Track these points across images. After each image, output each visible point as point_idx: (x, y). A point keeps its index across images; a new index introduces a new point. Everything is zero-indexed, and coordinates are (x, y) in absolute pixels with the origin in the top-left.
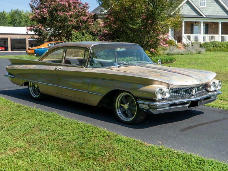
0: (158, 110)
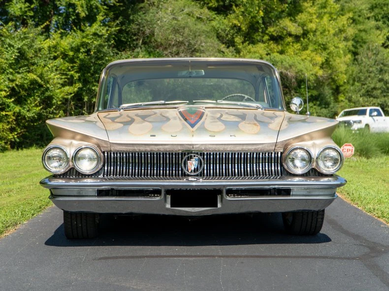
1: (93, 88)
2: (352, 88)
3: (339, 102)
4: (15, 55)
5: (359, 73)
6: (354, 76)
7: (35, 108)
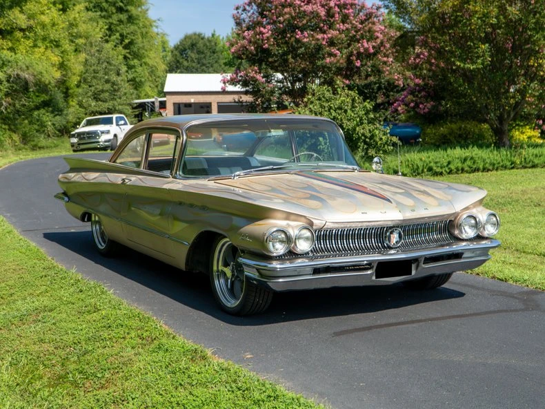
0: (281, 280)
2: (80, 91)
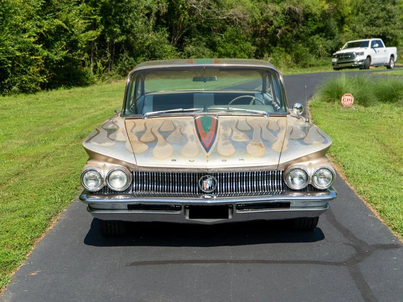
1: (115, 29)
2: (356, 18)
3: (344, 32)
4: (42, 3)
5: (363, 3)
6: (358, 6)
7: (62, 52)
